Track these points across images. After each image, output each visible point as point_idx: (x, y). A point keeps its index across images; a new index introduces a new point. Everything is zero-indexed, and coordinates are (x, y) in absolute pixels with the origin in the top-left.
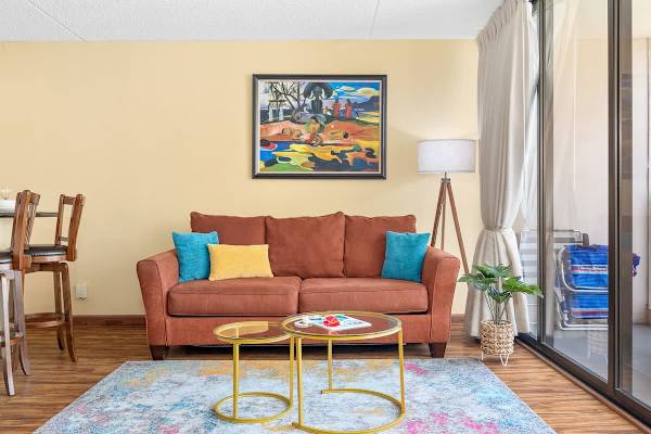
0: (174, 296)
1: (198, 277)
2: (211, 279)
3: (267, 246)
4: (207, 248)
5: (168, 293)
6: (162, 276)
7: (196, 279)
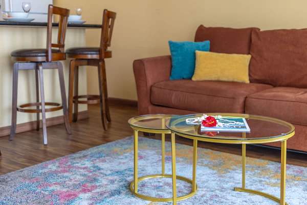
0: (154, 89)
1: (185, 77)
2: (194, 79)
3: (249, 57)
4: (195, 54)
5: (151, 87)
6: (147, 72)
7: (183, 79)
